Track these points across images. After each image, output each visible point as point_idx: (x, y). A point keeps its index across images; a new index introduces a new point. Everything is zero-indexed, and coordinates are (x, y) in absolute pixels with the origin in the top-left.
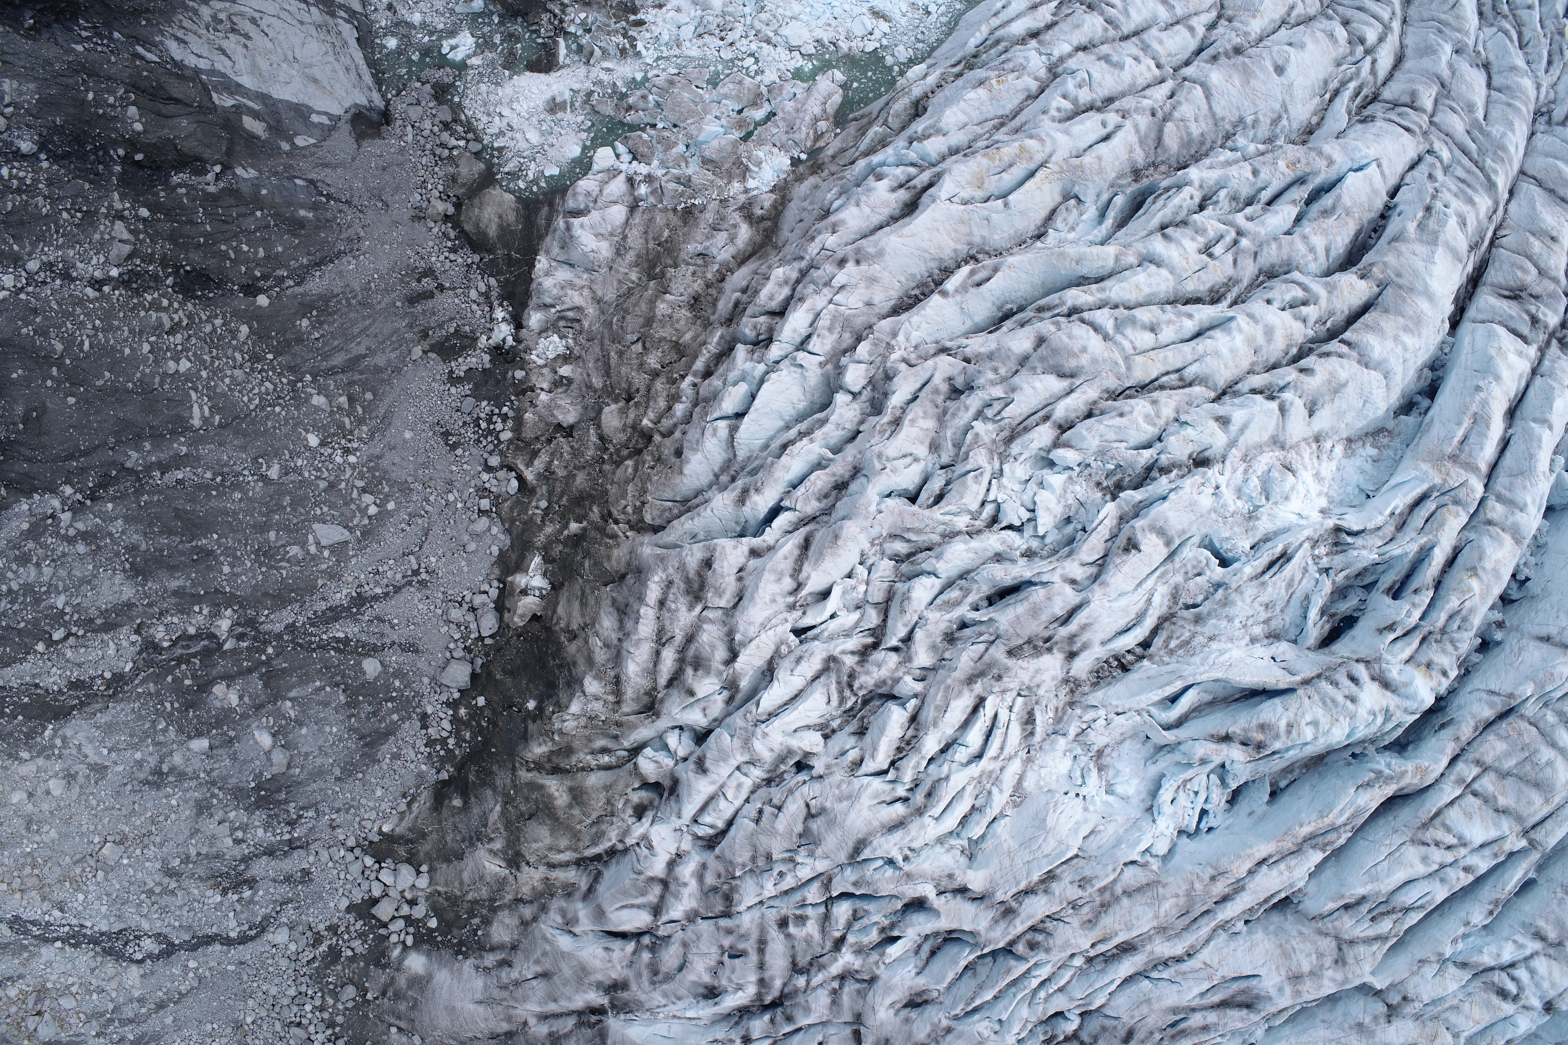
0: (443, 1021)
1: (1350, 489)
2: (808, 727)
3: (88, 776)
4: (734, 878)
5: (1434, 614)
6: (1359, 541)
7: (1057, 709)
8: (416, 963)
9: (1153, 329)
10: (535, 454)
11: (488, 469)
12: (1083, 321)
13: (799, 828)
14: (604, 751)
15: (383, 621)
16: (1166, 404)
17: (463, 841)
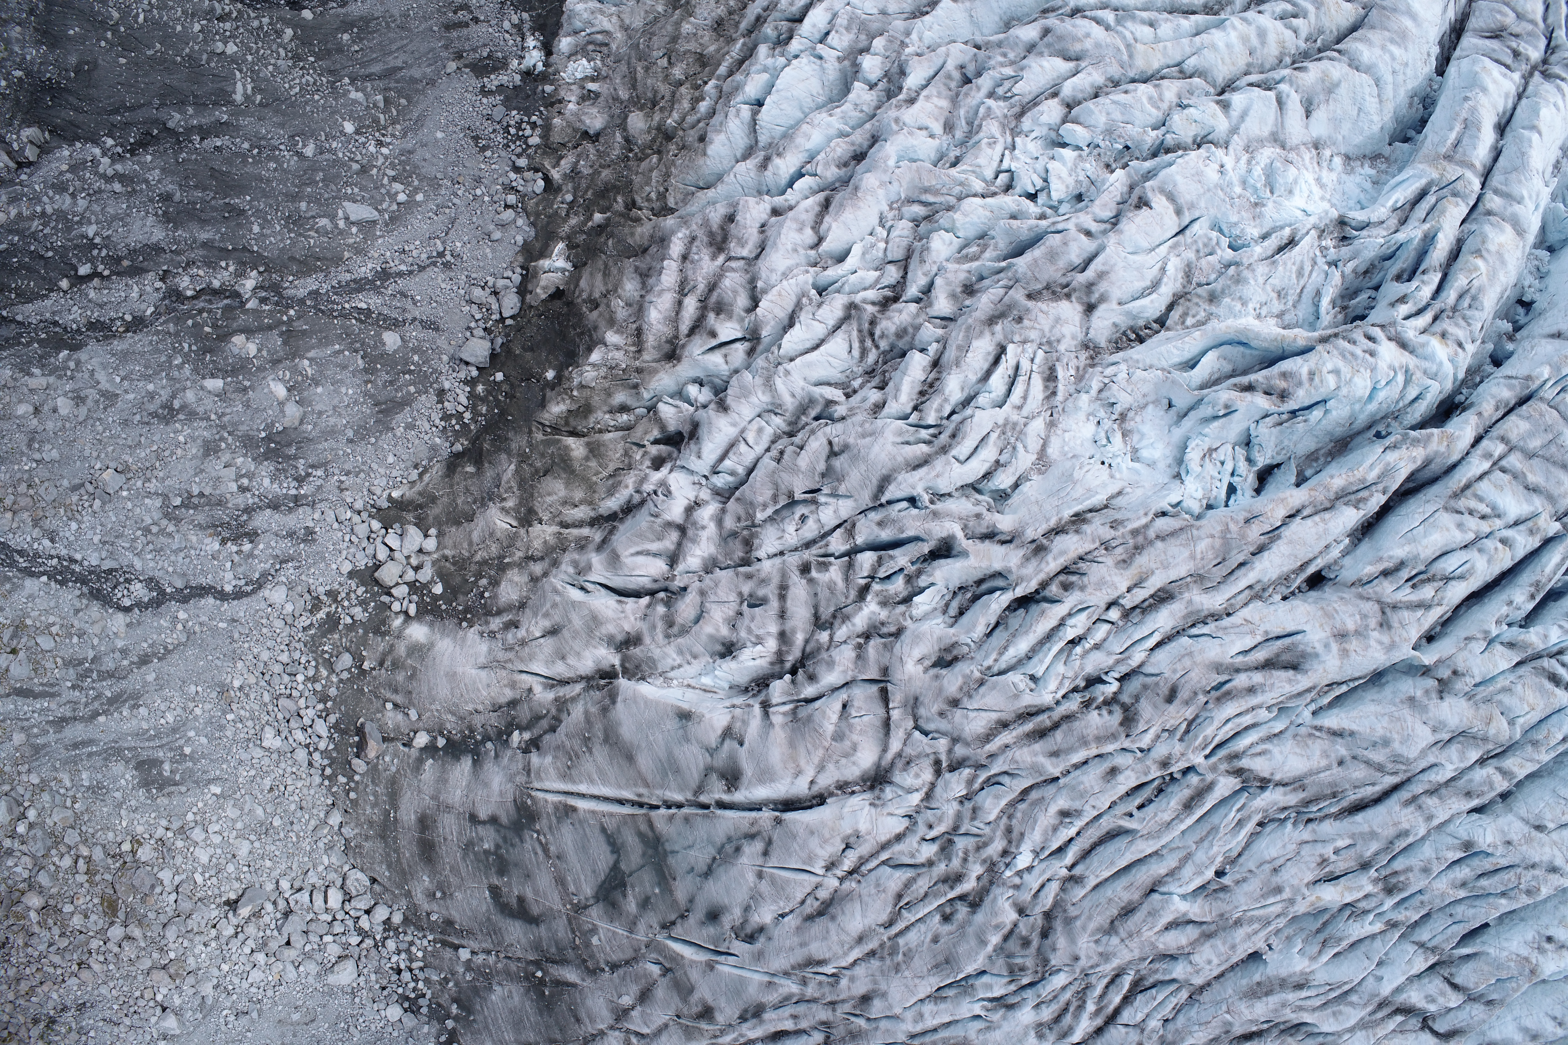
0: (443, 691)
1: (1352, 203)
2: (829, 384)
3: (97, 402)
4: (754, 526)
5: (1443, 295)
6: (1364, 233)
7: (1078, 368)
8: (418, 632)
9: (1151, 25)
10: (561, 158)
11: (517, 169)
12: (1085, 17)
13: (821, 466)
14: (624, 408)
15: (406, 297)
16: (1168, 88)
17: (475, 502)
